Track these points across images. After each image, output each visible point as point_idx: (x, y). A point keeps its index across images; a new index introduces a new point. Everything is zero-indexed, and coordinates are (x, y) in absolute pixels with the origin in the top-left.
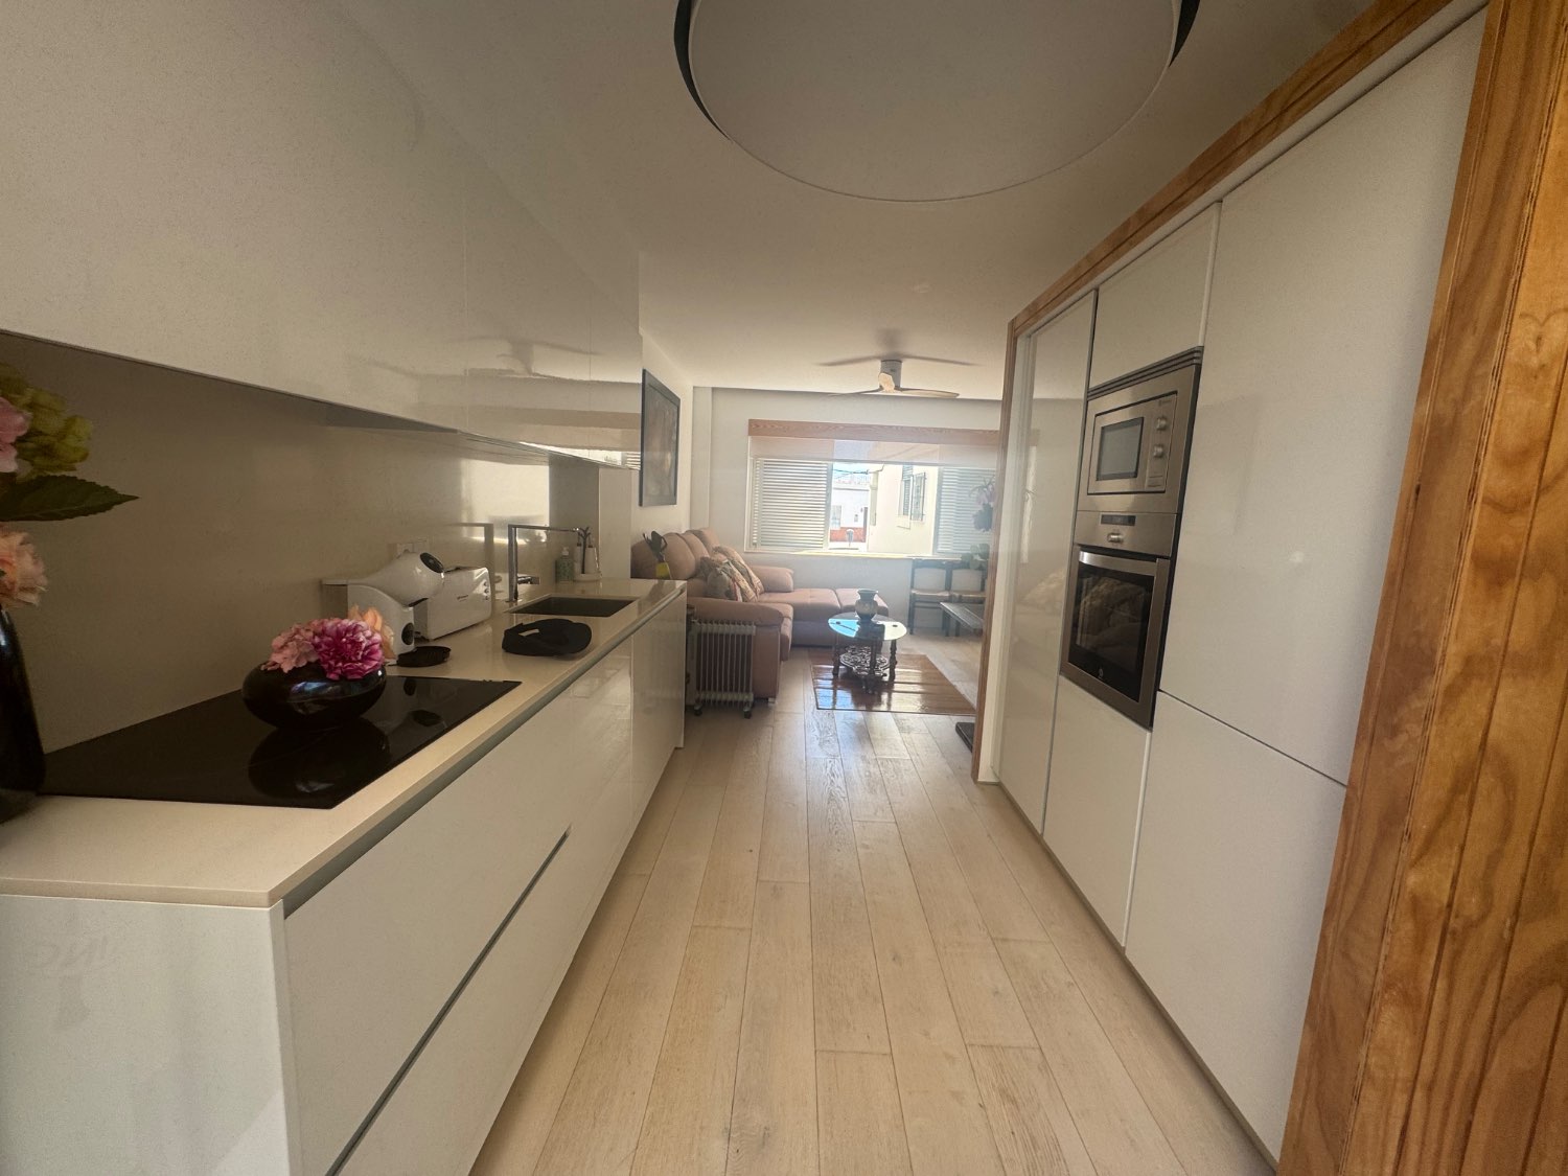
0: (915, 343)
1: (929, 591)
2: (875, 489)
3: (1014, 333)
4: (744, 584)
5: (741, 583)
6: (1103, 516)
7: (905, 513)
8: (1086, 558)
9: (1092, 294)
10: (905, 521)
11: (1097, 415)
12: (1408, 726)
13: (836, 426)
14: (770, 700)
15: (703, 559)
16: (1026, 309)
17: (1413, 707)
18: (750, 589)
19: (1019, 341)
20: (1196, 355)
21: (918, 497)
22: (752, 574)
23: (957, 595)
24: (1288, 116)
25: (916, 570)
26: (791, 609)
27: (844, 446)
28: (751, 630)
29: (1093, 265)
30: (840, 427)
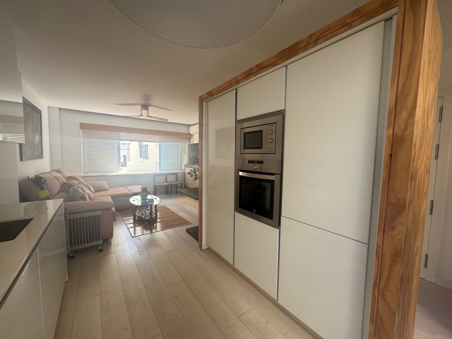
0: (155, 101)
1: (161, 183)
2: (129, 149)
3: (202, 100)
4: (88, 191)
5: (86, 191)
6: (248, 161)
7: (141, 157)
8: (241, 173)
9: (235, 90)
10: (142, 159)
11: (241, 129)
12: (398, 227)
13: (121, 128)
14: (109, 239)
15: (64, 183)
16: (207, 93)
17: (400, 221)
18: (91, 193)
19: (204, 103)
20: (283, 112)
21: (145, 152)
22: (90, 186)
23: (170, 183)
24: (319, 41)
25: (155, 177)
26: (110, 197)
27: (123, 135)
28: (99, 213)
29: (237, 81)
30: (123, 128)
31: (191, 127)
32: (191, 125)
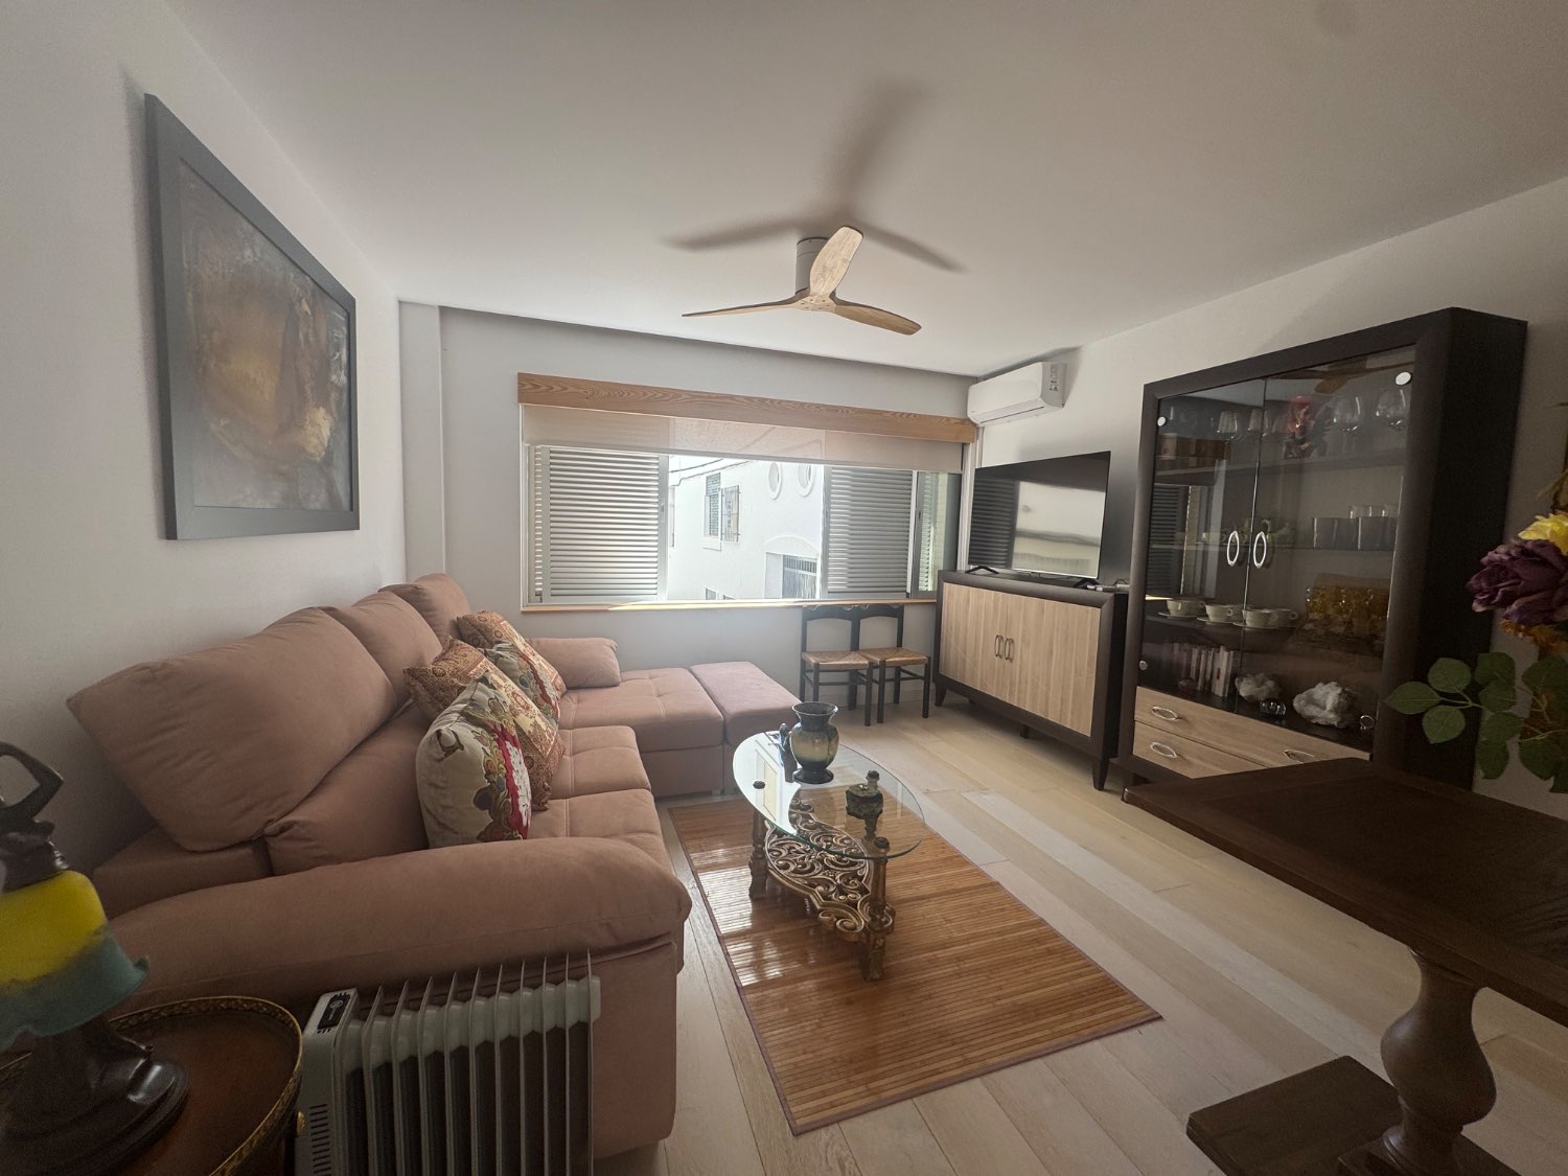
1: (833, 656)
7: (712, 533)
10: (715, 542)
13: (676, 394)
21: (730, 515)
25: (809, 623)
27: (686, 428)
30: (684, 396)
31: (974, 389)
32: (975, 380)
